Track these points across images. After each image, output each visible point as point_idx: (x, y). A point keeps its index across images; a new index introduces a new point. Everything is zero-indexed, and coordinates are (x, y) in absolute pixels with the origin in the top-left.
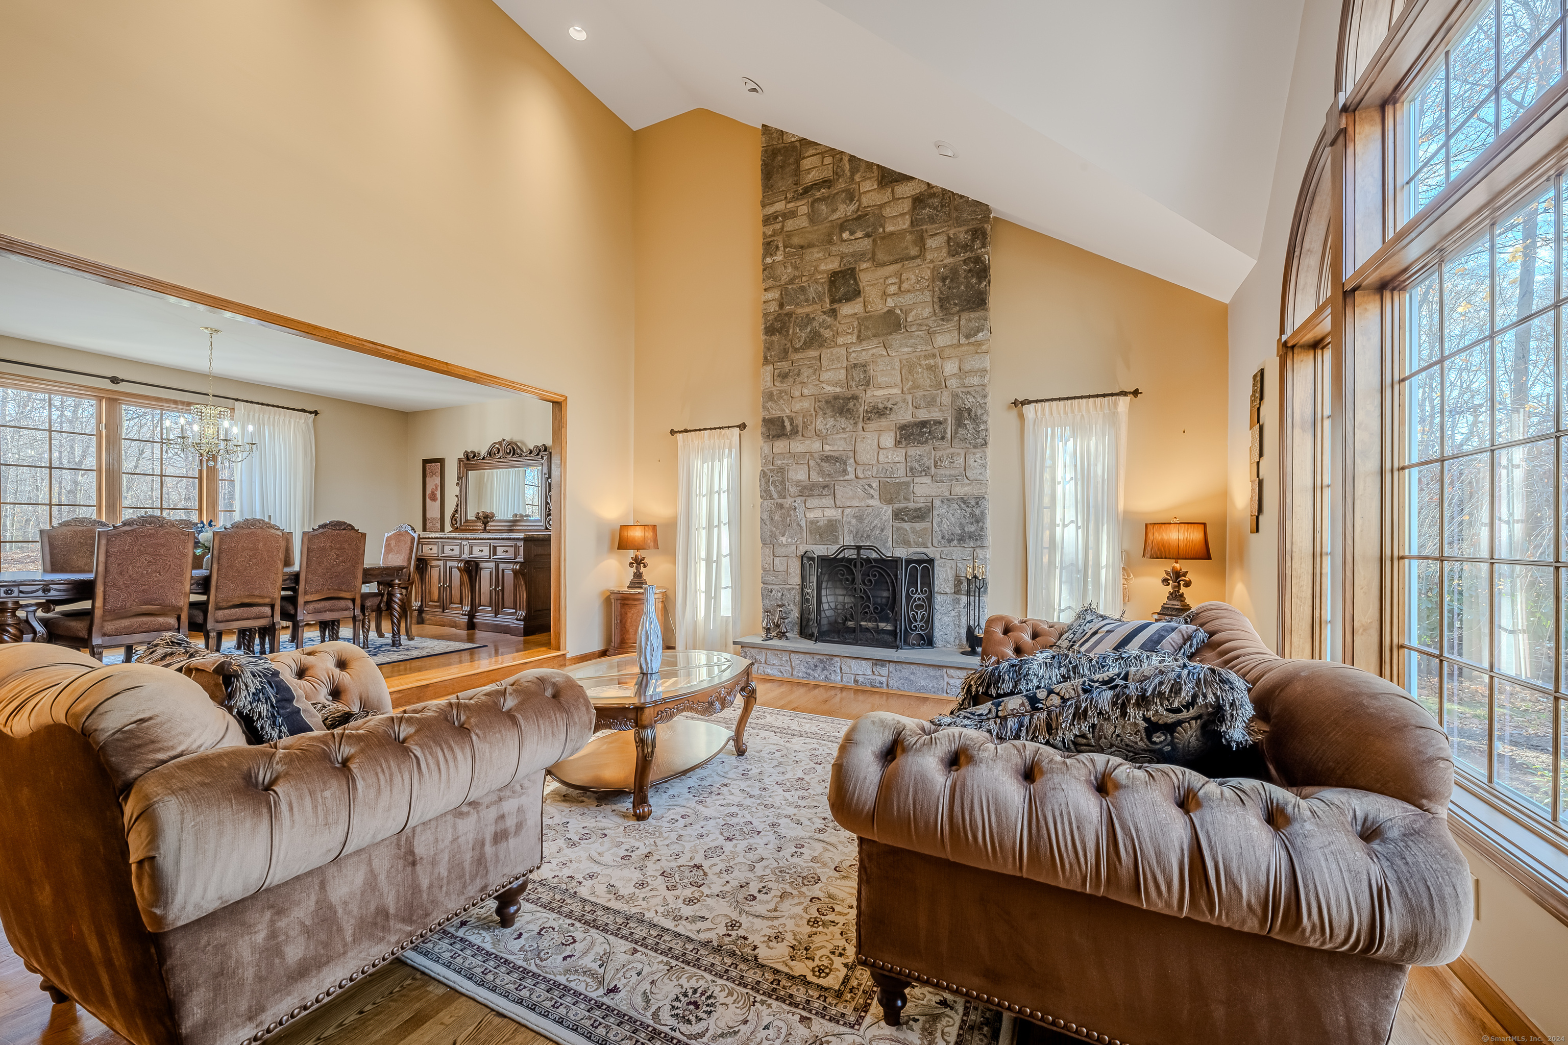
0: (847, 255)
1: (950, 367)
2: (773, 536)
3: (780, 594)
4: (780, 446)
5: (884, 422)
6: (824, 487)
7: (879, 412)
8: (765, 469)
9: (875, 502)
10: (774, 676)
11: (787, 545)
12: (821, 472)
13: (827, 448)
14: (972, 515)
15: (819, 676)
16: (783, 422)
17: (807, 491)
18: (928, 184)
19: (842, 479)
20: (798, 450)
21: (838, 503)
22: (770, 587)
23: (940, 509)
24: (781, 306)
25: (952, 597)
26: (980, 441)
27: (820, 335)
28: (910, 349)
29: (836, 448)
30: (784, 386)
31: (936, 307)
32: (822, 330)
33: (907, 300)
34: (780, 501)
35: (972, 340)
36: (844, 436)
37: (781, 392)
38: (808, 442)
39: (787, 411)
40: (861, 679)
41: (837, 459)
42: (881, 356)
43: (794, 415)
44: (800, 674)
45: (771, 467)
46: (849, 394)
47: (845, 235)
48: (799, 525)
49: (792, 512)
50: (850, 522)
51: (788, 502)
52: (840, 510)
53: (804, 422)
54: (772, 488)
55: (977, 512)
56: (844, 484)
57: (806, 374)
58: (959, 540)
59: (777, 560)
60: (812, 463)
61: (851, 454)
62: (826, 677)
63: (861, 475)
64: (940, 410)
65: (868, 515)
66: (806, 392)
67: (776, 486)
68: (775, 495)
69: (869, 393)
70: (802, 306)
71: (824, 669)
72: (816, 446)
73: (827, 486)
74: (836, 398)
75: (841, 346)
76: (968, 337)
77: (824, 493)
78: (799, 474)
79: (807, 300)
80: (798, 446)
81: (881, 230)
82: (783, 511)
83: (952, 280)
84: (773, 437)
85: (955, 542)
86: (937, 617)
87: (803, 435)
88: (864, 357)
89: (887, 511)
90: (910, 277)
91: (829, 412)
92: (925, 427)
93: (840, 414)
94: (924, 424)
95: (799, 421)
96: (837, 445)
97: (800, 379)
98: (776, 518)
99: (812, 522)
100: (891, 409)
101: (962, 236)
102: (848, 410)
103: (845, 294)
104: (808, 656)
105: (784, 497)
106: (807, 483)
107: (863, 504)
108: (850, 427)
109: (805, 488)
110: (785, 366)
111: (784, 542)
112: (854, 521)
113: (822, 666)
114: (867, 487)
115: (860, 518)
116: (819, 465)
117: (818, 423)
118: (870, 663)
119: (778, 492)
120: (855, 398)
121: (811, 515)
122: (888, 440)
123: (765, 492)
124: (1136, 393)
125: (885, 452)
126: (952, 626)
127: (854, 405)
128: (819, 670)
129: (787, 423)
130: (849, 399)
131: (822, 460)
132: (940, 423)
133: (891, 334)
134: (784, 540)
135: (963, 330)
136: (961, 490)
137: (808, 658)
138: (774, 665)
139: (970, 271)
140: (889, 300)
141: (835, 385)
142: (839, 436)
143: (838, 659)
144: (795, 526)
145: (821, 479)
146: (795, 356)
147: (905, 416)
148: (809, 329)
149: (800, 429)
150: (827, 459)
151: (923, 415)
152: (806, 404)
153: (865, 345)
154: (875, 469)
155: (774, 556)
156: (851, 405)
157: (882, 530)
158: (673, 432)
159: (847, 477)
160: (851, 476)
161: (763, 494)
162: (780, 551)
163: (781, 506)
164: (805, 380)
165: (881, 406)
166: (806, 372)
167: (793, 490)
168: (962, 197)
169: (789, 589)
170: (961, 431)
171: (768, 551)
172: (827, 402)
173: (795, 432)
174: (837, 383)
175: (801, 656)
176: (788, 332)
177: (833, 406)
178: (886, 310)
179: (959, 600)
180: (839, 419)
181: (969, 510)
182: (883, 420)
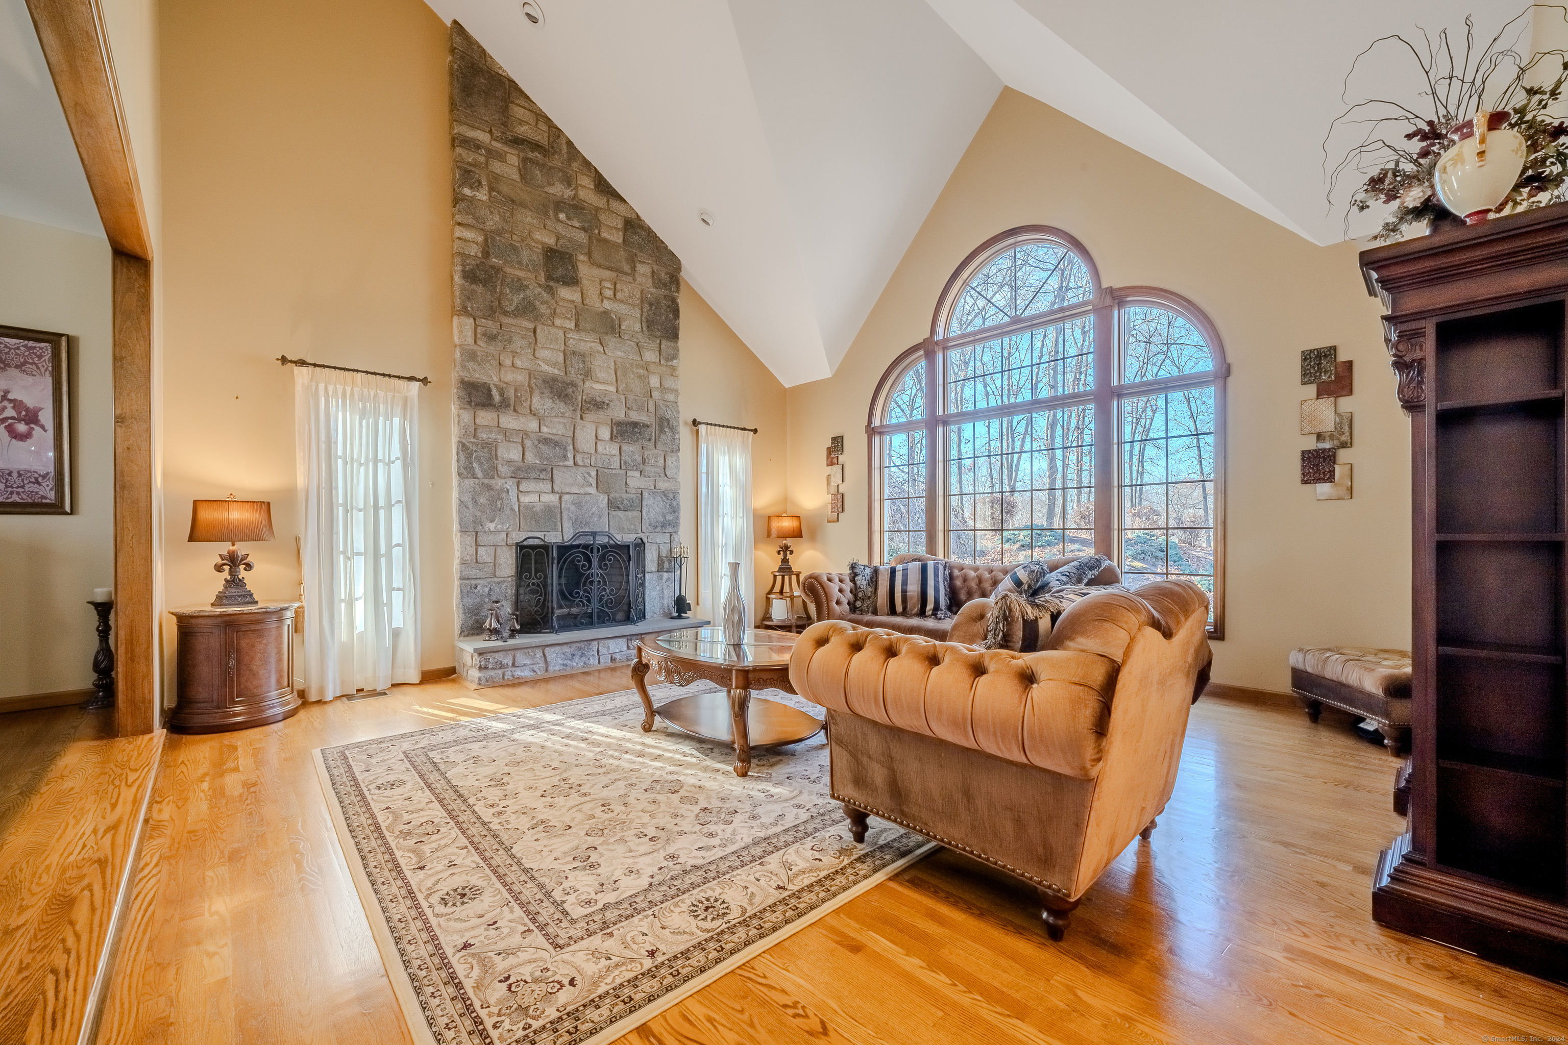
0: (564, 237)
1: (654, 381)
2: (477, 522)
3: (487, 590)
4: (486, 417)
5: (601, 415)
6: (542, 471)
7: (598, 405)
8: (464, 441)
9: (592, 490)
10: (526, 677)
11: (497, 532)
12: (540, 455)
13: (544, 429)
14: (671, 506)
15: (577, 664)
16: (490, 390)
17: (521, 473)
18: (638, 216)
19: (561, 464)
20: (511, 426)
21: (556, 488)
22: (473, 582)
23: (648, 500)
24: (486, 254)
25: (657, 574)
26: (675, 446)
27: (535, 308)
28: (623, 354)
29: (554, 431)
30: (491, 349)
31: (645, 326)
32: (537, 303)
33: (622, 309)
34: (486, 481)
35: (670, 363)
36: (562, 420)
37: (487, 355)
38: (522, 419)
39: (495, 379)
40: (618, 656)
41: (556, 444)
42: (598, 352)
43: (504, 385)
44: (557, 668)
45: (473, 440)
46: (568, 379)
47: (562, 216)
48: (512, 509)
49: (504, 495)
50: (569, 509)
51: (498, 483)
52: (558, 496)
53: (516, 396)
54: (475, 465)
55: (675, 504)
56: (564, 469)
57: (519, 344)
58: (662, 527)
59: (481, 551)
60: (528, 443)
61: (570, 441)
62: (585, 663)
63: (580, 463)
64: (647, 415)
65: (586, 502)
66: (518, 363)
67: (481, 464)
68: (480, 475)
69: (588, 384)
70: (512, 267)
71: (583, 655)
72: (533, 425)
73: (545, 470)
74: (555, 379)
75: (557, 327)
76: (667, 360)
77: (542, 477)
78: (511, 453)
79: (519, 263)
80: (509, 421)
81: (597, 232)
82: (492, 493)
83: (656, 308)
84: (476, 405)
85: (659, 529)
86: (647, 592)
87: (515, 410)
88: (583, 347)
89: (603, 500)
90: (625, 290)
91: (547, 391)
92: (636, 427)
93: (559, 397)
94: (635, 424)
95: (511, 393)
96: (556, 428)
97: (513, 347)
98: (482, 500)
99: (526, 507)
100: (608, 405)
101: (663, 275)
102: (567, 395)
103: (563, 277)
104: (565, 647)
105: (492, 477)
106: (521, 464)
107: (582, 492)
108: (569, 414)
109: (519, 469)
110: (490, 325)
111: (492, 529)
112: (573, 508)
113: (580, 653)
114: (586, 475)
115: (578, 505)
116: (536, 447)
117: (534, 401)
118: (625, 640)
119: (483, 471)
120: (573, 384)
121: (525, 499)
122: (605, 433)
123: (465, 468)
124: (755, 431)
125: (603, 443)
126: (658, 599)
127: (573, 392)
128: (577, 658)
129: (495, 393)
130: (568, 385)
131: (539, 441)
132: (648, 426)
133: (607, 334)
134: (492, 526)
135: (664, 353)
136: (663, 485)
137: (566, 649)
138: (525, 665)
139: (668, 307)
140: (605, 301)
141: (554, 365)
142: (556, 420)
143: (596, 643)
144: (508, 511)
145: (538, 462)
146: (506, 320)
147: (619, 414)
148: (522, 296)
149: (512, 402)
150: (546, 441)
151: (634, 416)
152: (520, 378)
153: (583, 335)
154: (593, 458)
155: (477, 545)
156: (570, 390)
157: (600, 517)
158: (284, 360)
159: (567, 463)
160: (571, 463)
161: (462, 470)
162: (483, 539)
163: (489, 488)
164: (519, 350)
165: (598, 399)
166: (519, 343)
167: (503, 469)
168: (663, 242)
169: (499, 583)
170: (663, 437)
171: (470, 540)
172: (544, 381)
173: (505, 404)
174: (555, 365)
175: (558, 648)
176: (495, 287)
177: (552, 388)
178: (602, 309)
179: (662, 576)
180: (557, 402)
181: (668, 502)
182: (601, 413)
